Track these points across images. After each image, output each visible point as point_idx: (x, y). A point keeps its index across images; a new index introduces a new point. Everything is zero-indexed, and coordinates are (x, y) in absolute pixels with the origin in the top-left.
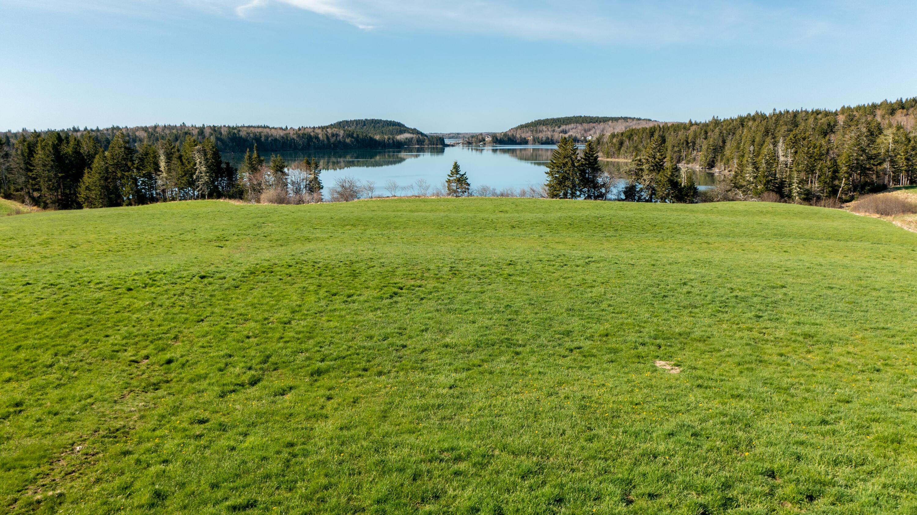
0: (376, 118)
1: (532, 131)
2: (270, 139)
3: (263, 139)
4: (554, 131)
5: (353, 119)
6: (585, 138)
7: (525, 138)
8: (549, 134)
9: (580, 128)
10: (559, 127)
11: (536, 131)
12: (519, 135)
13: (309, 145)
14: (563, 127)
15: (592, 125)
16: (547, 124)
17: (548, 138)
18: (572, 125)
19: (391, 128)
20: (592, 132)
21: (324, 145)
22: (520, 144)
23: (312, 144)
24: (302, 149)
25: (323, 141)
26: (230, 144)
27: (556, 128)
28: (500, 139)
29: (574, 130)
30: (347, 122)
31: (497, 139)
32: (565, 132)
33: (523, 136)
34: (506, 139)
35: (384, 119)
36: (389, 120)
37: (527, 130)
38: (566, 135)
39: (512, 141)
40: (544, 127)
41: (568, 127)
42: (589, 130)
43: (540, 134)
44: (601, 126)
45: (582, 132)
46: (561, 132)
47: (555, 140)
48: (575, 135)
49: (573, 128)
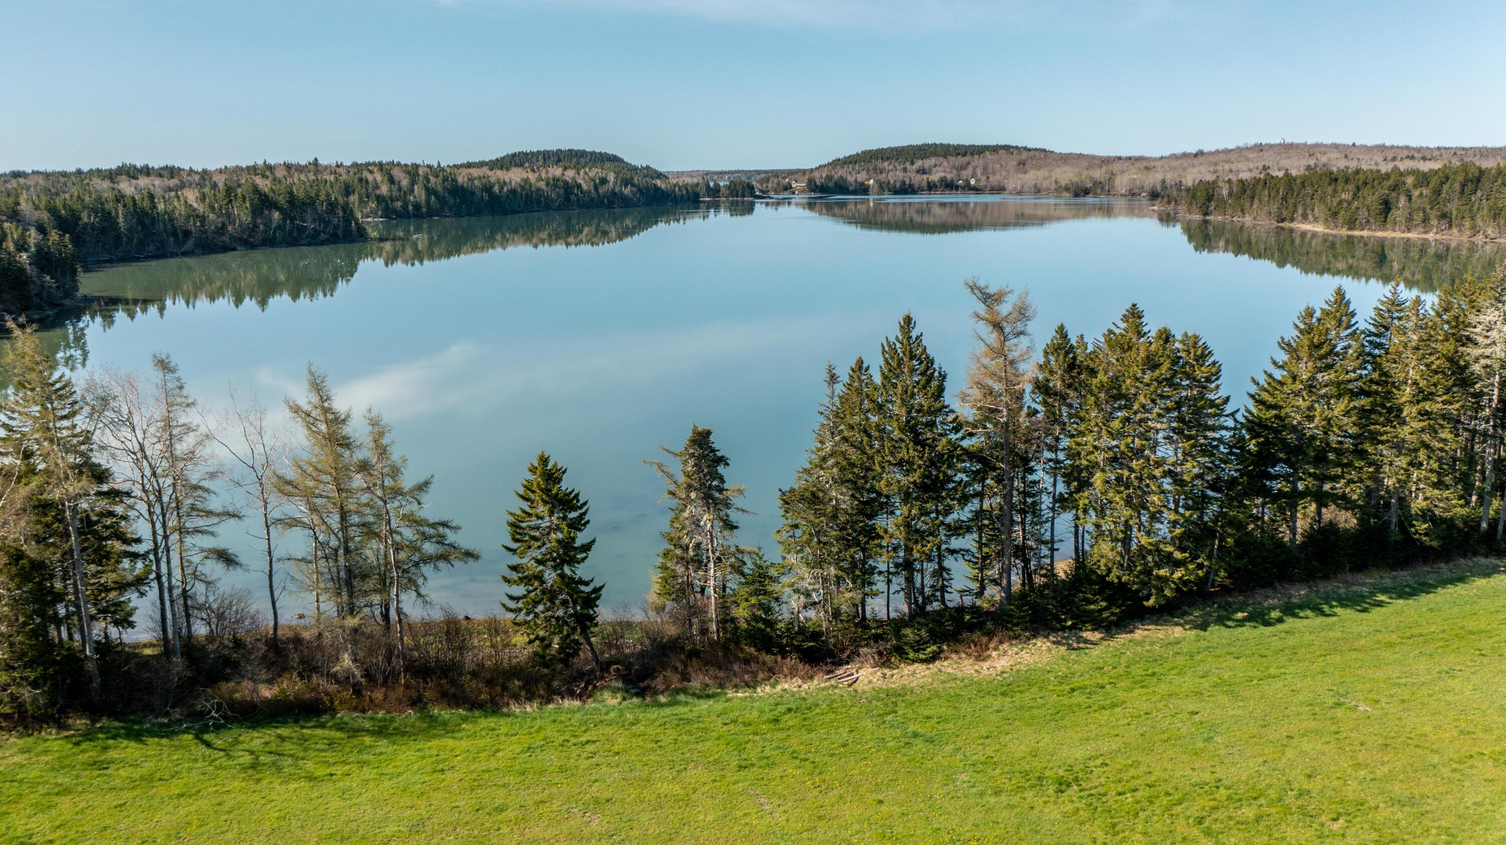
1: (868, 170)
2: (505, 189)
3: (496, 189)
4: (905, 170)
6: (966, 181)
7: (862, 184)
8: (900, 175)
9: (946, 164)
10: (912, 163)
11: (875, 169)
12: (854, 177)
13: (568, 200)
14: (919, 164)
15: (961, 160)
16: (888, 158)
17: (904, 183)
18: (933, 161)
20: (970, 170)
21: (592, 199)
22: (855, 192)
23: (573, 197)
24: (559, 208)
25: (590, 192)
26: (452, 201)
27: (908, 165)
28: (822, 186)
29: (938, 168)
31: (816, 184)
32: (922, 171)
33: (861, 177)
34: (831, 184)
37: (857, 167)
38: (935, 177)
39: (841, 188)
40: (886, 164)
41: (928, 163)
42: (963, 168)
43: (884, 175)
44: (977, 161)
45: (955, 171)
46: (918, 172)
47: (916, 186)
48: (949, 177)
49: (935, 165)
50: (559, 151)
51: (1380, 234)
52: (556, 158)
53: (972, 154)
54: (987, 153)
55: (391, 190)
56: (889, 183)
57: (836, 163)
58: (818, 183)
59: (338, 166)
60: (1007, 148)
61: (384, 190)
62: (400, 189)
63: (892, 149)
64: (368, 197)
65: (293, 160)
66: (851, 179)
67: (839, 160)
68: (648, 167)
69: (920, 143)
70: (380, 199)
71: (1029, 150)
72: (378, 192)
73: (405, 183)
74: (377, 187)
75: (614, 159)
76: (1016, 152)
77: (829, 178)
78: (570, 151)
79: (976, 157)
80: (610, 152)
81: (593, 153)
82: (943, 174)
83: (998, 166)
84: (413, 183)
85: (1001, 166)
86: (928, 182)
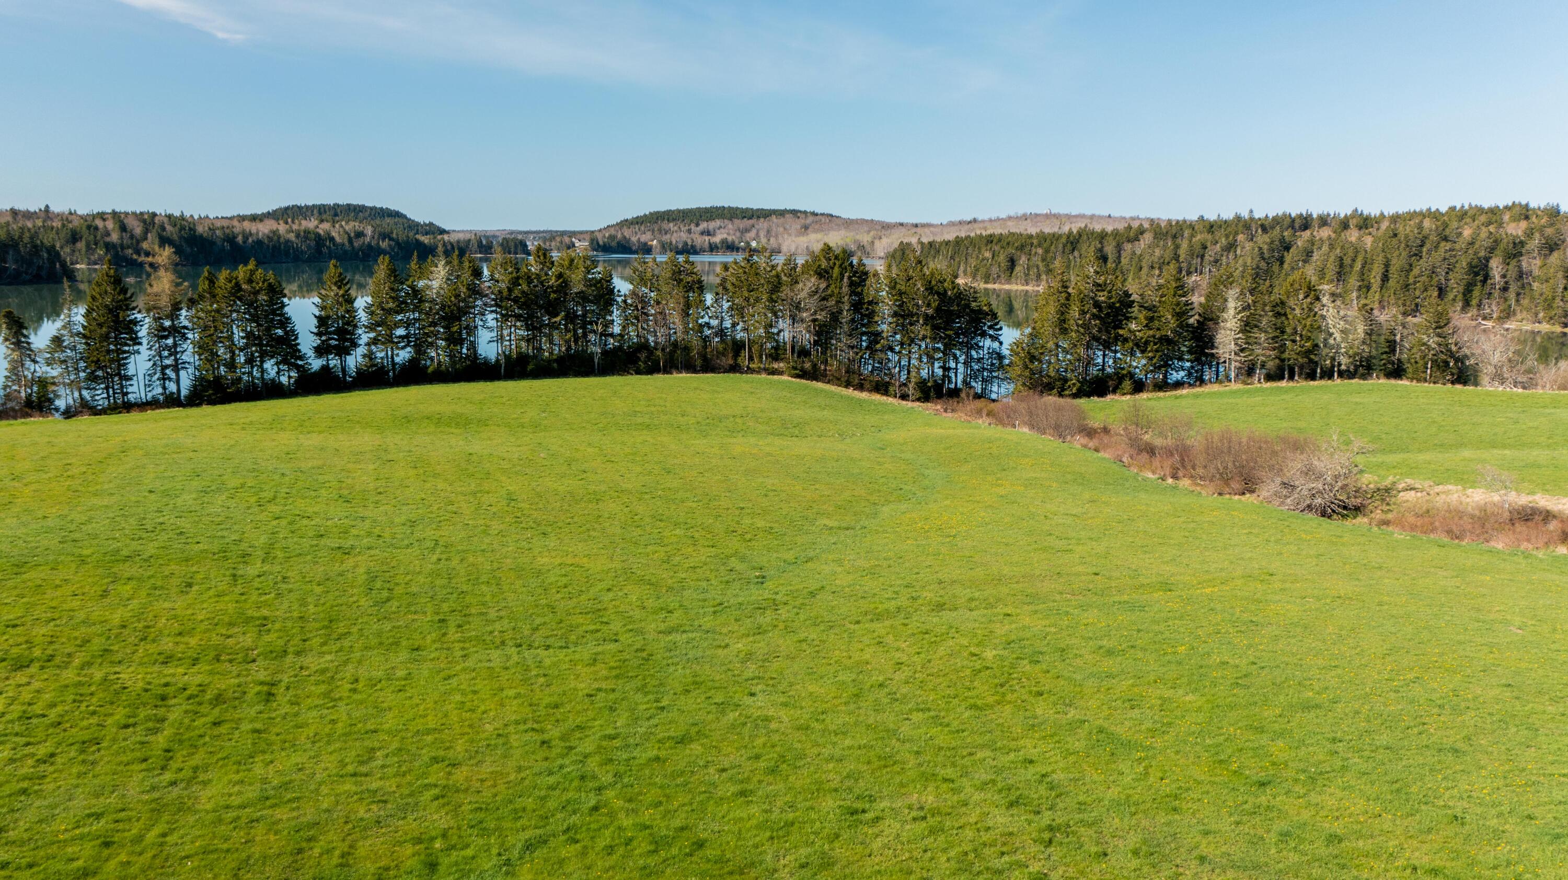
0: (355, 203)
1: (653, 231)
2: (250, 240)
3: (240, 239)
4: (689, 231)
5: (310, 203)
6: (748, 243)
7: (646, 244)
8: (684, 236)
9: (730, 226)
10: (697, 225)
11: (660, 230)
12: (636, 237)
13: (320, 253)
14: (703, 225)
15: (747, 223)
16: (674, 220)
17: (686, 244)
18: (718, 223)
19: (388, 220)
20: (753, 234)
21: (345, 252)
22: (637, 252)
23: (325, 250)
24: (309, 260)
25: (343, 245)
26: (188, 250)
27: (693, 227)
28: (605, 245)
29: (722, 230)
30: (300, 208)
31: (598, 243)
32: (708, 233)
33: (644, 238)
34: (614, 244)
35: (369, 204)
36: (378, 206)
37: (643, 228)
38: (717, 239)
39: (624, 247)
40: (671, 225)
41: (712, 225)
42: (747, 230)
43: (668, 236)
44: (762, 224)
45: (738, 234)
46: (702, 233)
47: (698, 247)
48: (730, 239)
49: (720, 227)
50: (337, 205)
51: (1007, 287)
52: (332, 212)
53: (759, 217)
54: (774, 217)
55: (122, 238)
56: (671, 243)
57: (626, 223)
58: (601, 243)
59: (71, 213)
60: (794, 213)
61: (115, 237)
62: (132, 237)
63: (679, 211)
64: (96, 244)
65: (21, 206)
66: (634, 239)
67: (627, 220)
68: (431, 224)
69: (708, 206)
70: (109, 247)
71: (817, 215)
72: (108, 239)
73: (138, 231)
74: (108, 234)
75: (397, 214)
76: (803, 216)
77: (612, 237)
78: (348, 205)
79: (762, 220)
80: (392, 207)
81: (374, 209)
82: (725, 236)
83: (781, 229)
84: (146, 231)
85: (785, 229)
86: (710, 243)
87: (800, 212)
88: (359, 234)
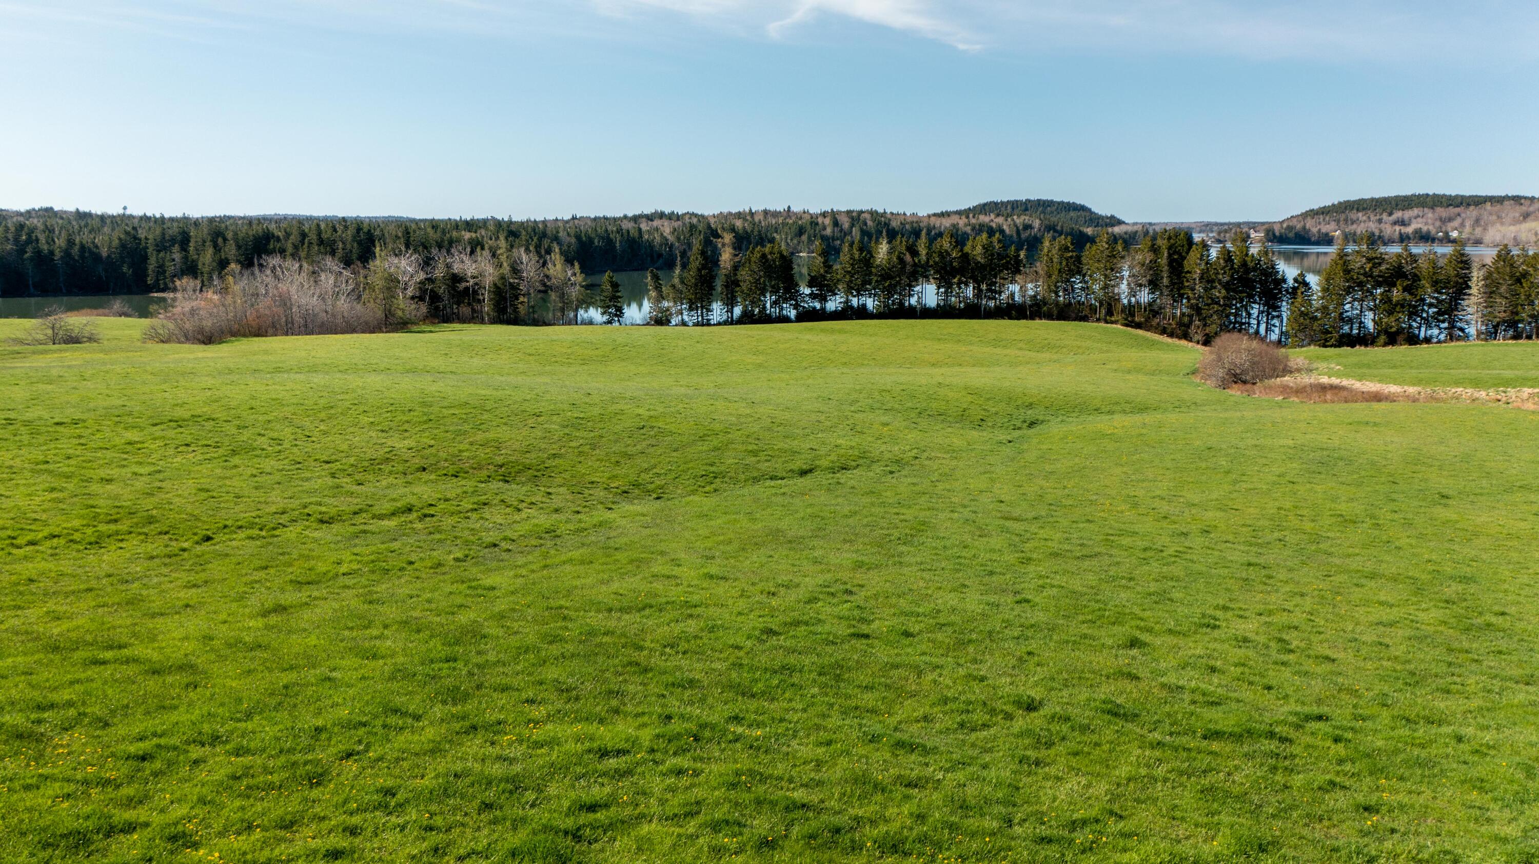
0: (1044, 198)
1: (1338, 221)
4: (1380, 221)
5: (1005, 200)
6: (1447, 233)
7: (1327, 234)
8: (1372, 226)
9: (1430, 215)
10: (1390, 214)
11: (1346, 220)
12: (1314, 227)
14: (1398, 215)
15: (1453, 211)
16: (1364, 209)
17: (1373, 234)
18: (1416, 211)
19: (1072, 214)
20: (1456, 223)
22: (1317, 243)
27: (1385, 216)
28: (1281, 236)
29: (1419, 220)
30: (995, 204)
31: (1274, 234)
32: (1403, 223)
33: (1325, 229)
34: (1291, 235)
35: (1057, 199)
36: (1066, 200)
37: (1327, 219)
38: (1409, 230)
39: (1303, 238)
40: (1360, 214)
41: (1407, 214)
42: (1450, 220)
43: (1355, 226)
44: (1472, 212)
45: (1438, 224)
46: (1395, 223)
47: (1386, 238)
48: (1425, 229)
49: (1418, 216)
50: (1028, 201)
52: (1023, 208)
53: (1469, 205)
54: (1488, 204)
55: (834, 232)
56: (1355, 234)
57: (1313, 214)
58: (1277, 234)
59: (804, 212)
60: (1517, 199)
61: (828, 231)
62: (841, 230)
63: (1372, 200)
64: (815, 237)
65: (771, 208)
66: (1315, 230)
67: (1312, 211)
68: (1112, 217)
69: (1409, 193)
70: (824, 238)
72: (824, 233)
73: (846, 226)
74: (825, 229)
75: (1083, 208)
76: (1528, 202)
77: (1290, 228)
78: (1039, 200)
79: (1472, 208)
80: (1078, 201)
81: (1061, 203)
82: (1419, 226)
83: (1494, 217)
84: (852, 226)
85: (1498, 217)
86: (1400, 234)
87: (1526, 198)
88: (1027, 227)
